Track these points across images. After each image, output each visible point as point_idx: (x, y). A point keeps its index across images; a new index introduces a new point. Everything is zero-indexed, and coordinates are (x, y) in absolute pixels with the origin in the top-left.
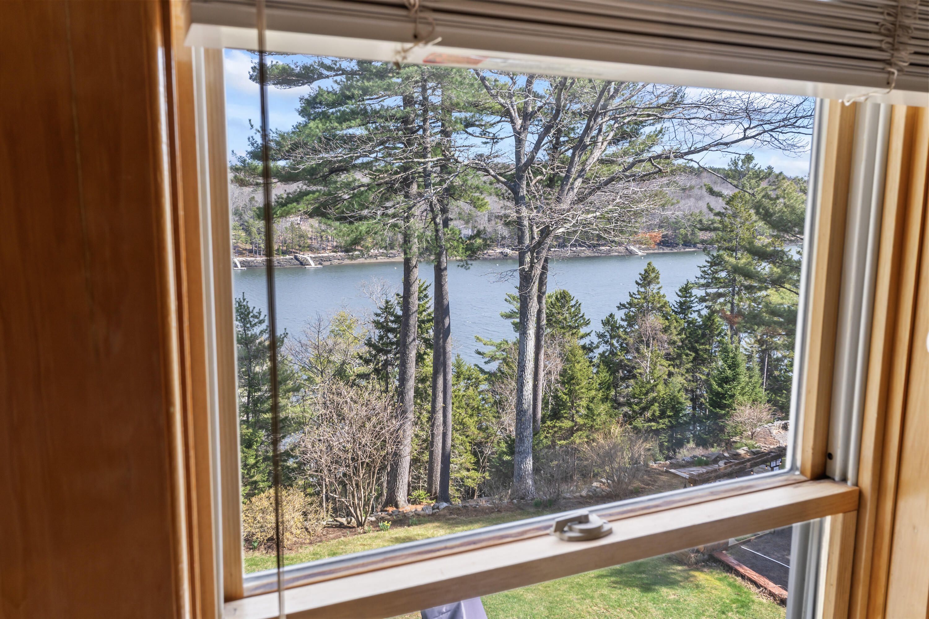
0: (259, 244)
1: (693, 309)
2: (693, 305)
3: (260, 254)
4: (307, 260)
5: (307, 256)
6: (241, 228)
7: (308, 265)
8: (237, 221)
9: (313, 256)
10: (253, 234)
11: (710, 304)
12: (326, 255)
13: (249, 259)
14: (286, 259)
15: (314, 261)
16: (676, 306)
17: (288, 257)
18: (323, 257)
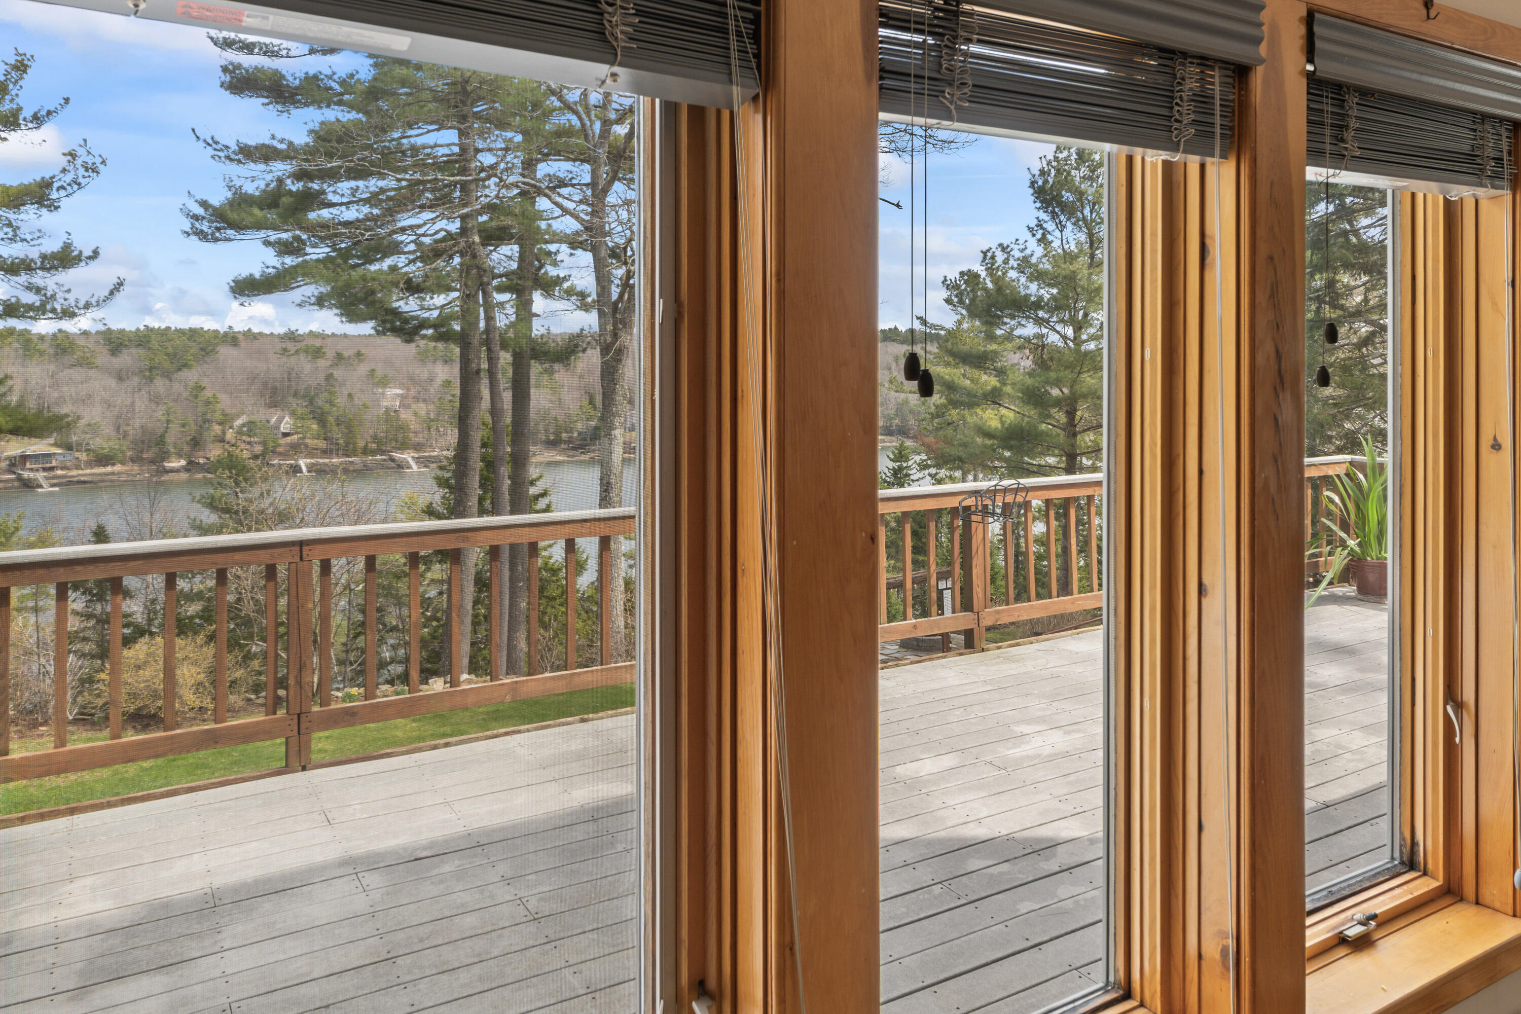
0: (337, 439)
1: (912, 477)
2: (910, 472)
3: (338, 454)
4: (408, 462)
5: (407, 456)
6: (311, 416)
7: (408, 468)
8: (306, 406)
9: (416, 455)
10: (329, 425)
11: (933, 471)
12: (435, 454)
13: (321, 461)
14: (376, 460)
15: (417, 463)
16: (889, 475)
17: (379, 457)
18: (430, 457)
